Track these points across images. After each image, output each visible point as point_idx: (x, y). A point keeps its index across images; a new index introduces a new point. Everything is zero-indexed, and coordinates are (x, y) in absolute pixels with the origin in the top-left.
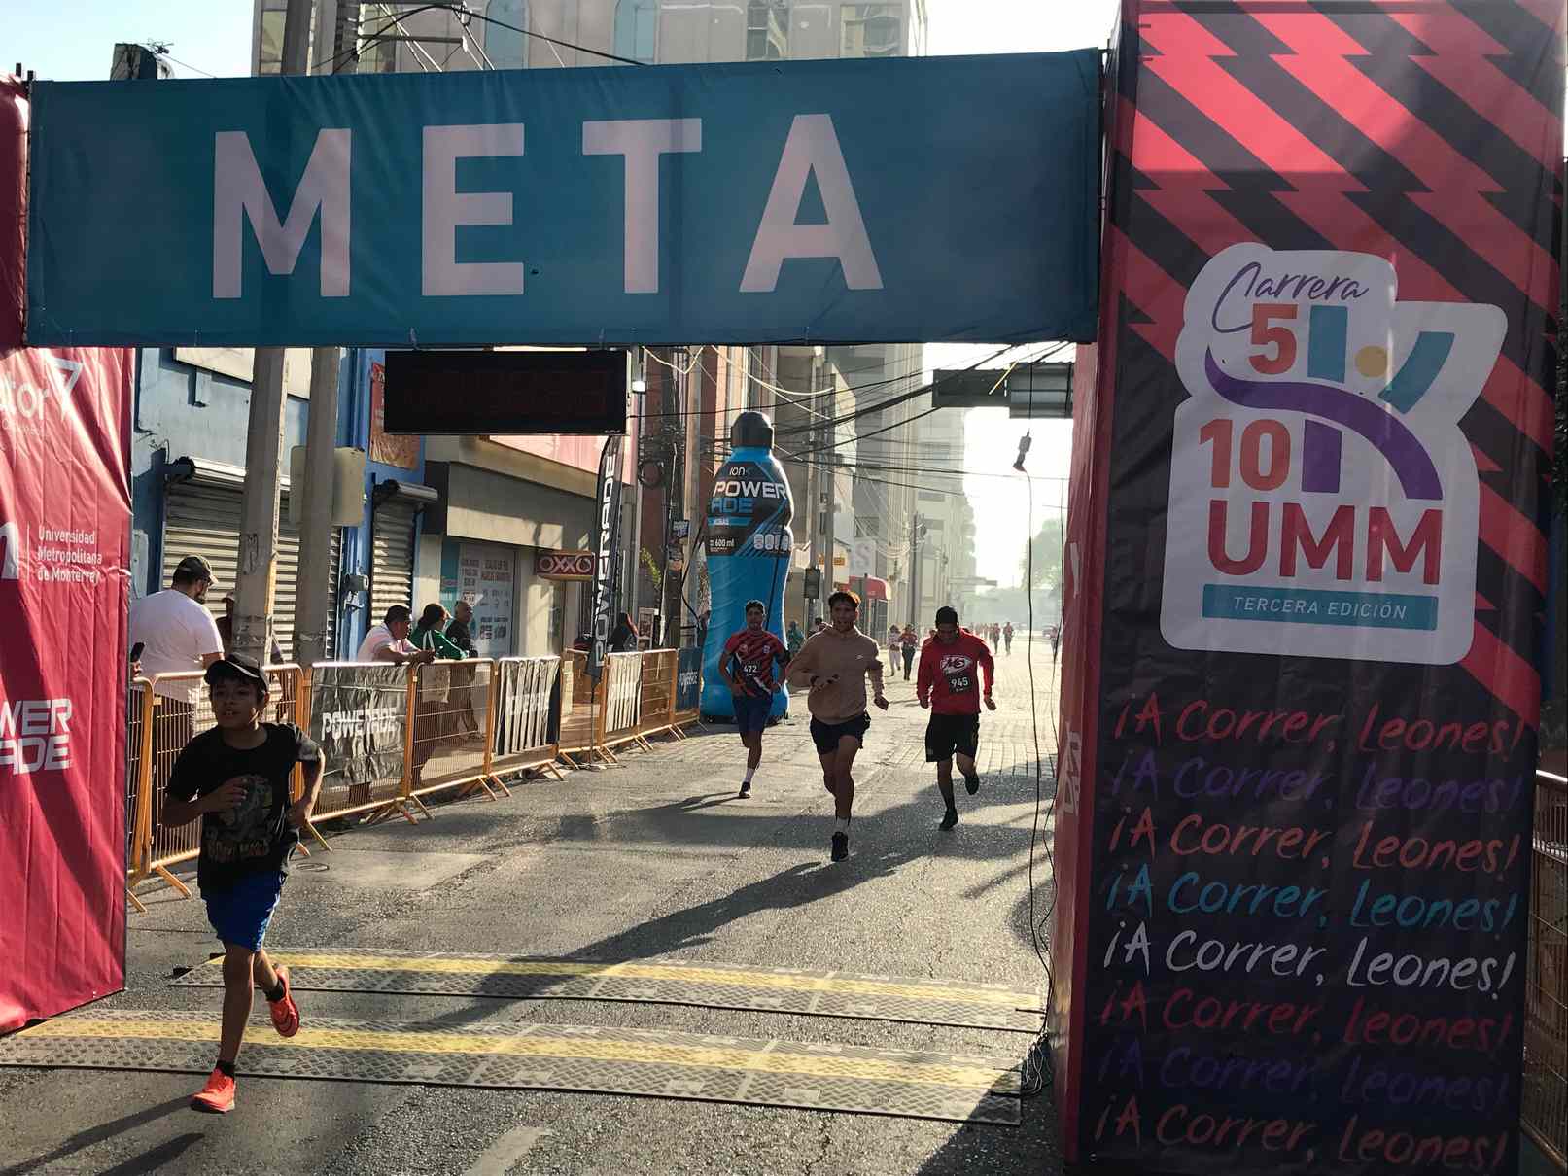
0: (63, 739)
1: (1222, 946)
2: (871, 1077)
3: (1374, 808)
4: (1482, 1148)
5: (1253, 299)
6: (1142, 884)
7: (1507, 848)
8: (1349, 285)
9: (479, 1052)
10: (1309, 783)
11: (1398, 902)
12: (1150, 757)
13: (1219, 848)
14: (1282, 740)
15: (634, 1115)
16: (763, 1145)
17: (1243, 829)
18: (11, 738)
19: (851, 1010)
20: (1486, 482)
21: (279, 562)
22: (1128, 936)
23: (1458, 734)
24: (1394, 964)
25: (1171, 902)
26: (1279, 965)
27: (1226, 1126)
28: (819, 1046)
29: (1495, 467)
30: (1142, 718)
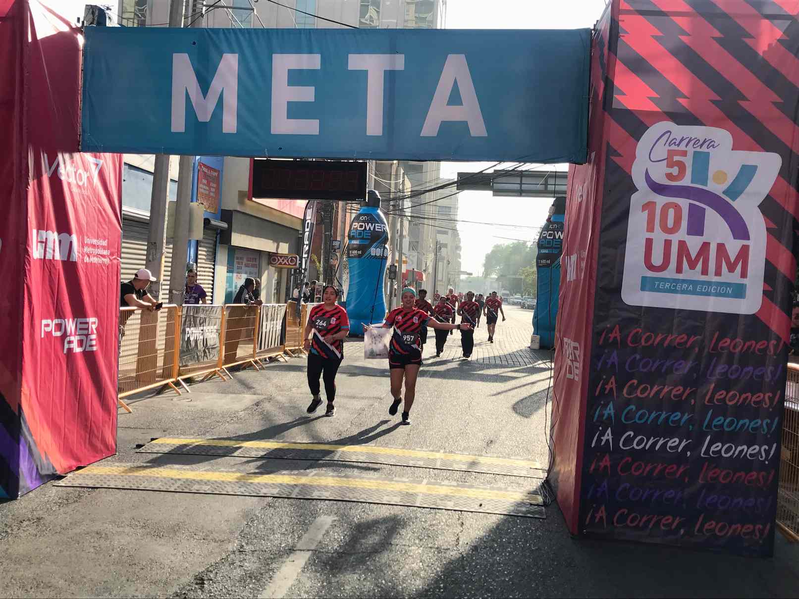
0: (94, 337)
1: (645, 438)
2: (475, 496)
3: (714, 378)
4: (759, 528)
5: (667, 147)
6: (610, 410)
7: (774, 396)
8: (710, 143)
9: (293, 483)
10: (686, 367)
11: (725, 420)
12: (615, 354)
13: (646, 394)
14: (675, 347)
15: (372, 511)
16: (434, 525)
17: (656, 386)
18: (72, 335)
19: (456, 467)
20: (770, 233)
21: (166, 257)
22: (603, 434)
23: (753, 346)
24: (722, 447)
25: (623, 419)
26: (670, 447)
27: (645, 519)
28: (446, 482)
29: (774, 226)
30: (612, 336)
